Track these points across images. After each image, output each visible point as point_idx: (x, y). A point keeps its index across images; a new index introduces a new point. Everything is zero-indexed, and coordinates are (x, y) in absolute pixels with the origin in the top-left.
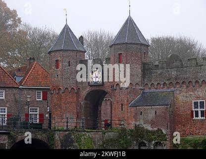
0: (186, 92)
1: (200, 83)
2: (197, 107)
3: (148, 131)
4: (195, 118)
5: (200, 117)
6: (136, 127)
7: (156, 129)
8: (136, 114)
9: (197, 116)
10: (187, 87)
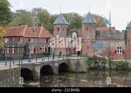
0: (114, 43)
1: (120, 40)
2: (119, 49)
3: (99, 58)
4: (117, 53)
5: (119, 53)
6: (94, 56)
7: (102, 57)
8: (94, 51)
9: (118, 52)
10: (115, 41)
